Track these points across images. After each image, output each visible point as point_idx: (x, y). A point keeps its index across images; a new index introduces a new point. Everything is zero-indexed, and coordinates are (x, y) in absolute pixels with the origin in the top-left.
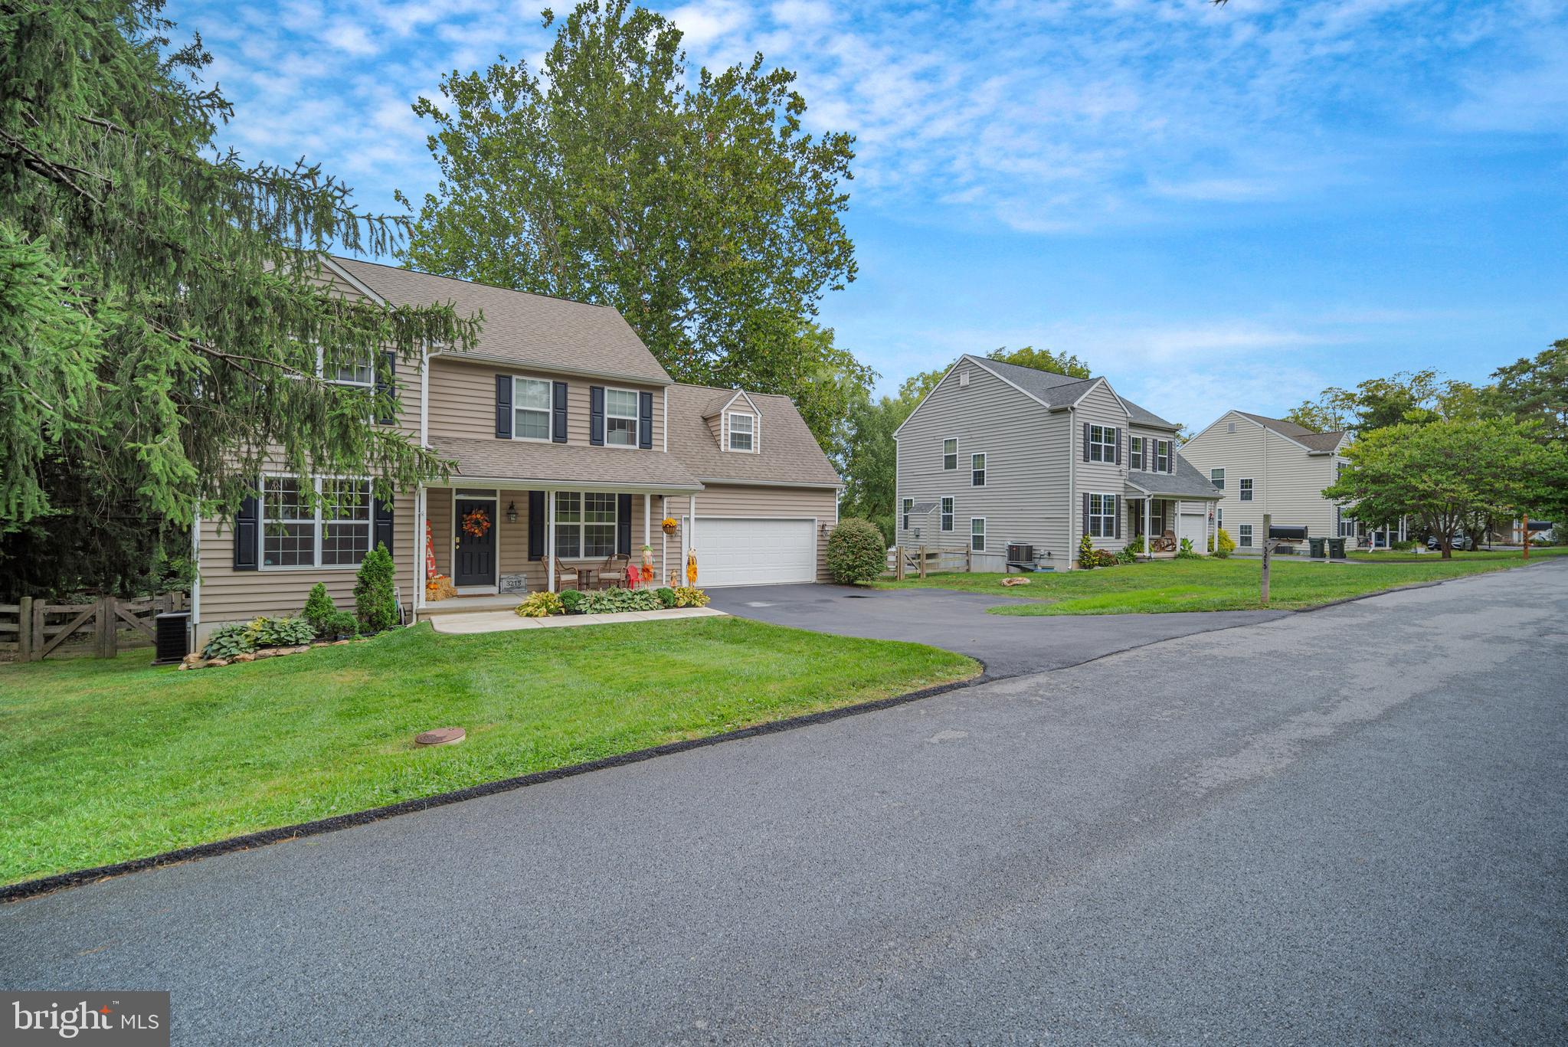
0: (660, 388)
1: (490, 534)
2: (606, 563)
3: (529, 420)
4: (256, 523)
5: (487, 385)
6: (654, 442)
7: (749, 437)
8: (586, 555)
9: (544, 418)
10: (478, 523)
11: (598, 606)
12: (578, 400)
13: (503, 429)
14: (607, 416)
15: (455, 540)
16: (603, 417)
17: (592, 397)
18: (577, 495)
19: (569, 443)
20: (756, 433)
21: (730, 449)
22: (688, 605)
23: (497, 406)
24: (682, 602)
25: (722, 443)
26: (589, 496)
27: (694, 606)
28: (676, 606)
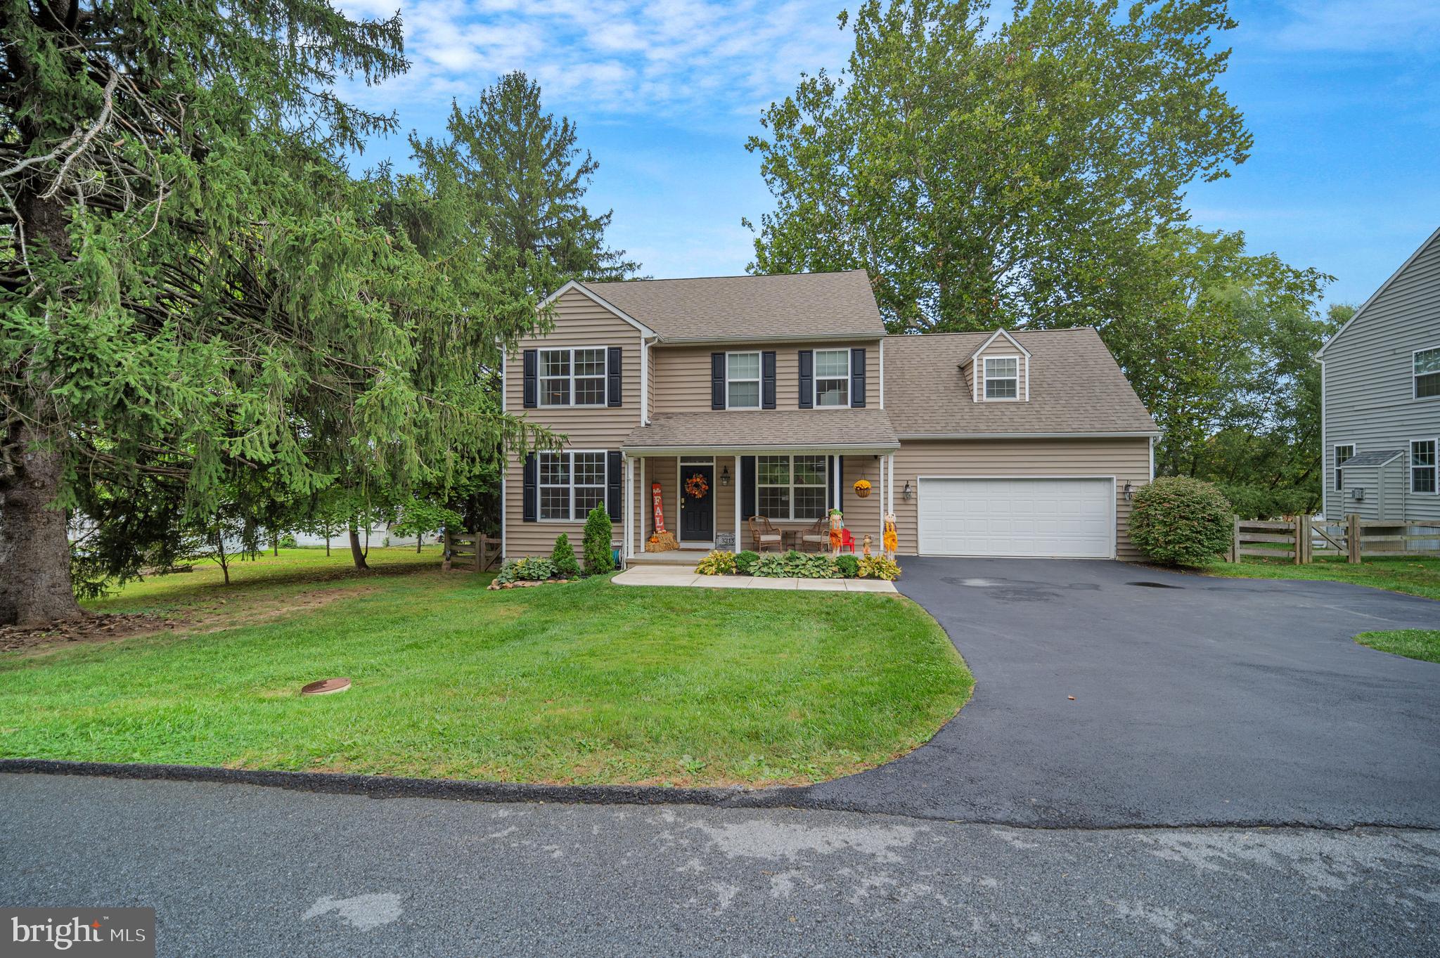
0: (874, 342)
1: (708, 496)
2: (815, 525)
3: (741, 391)
4: (535, 487)
5: (704, 364)
6: (867, 400)
7: (1012, 383)
8: (796, 516)
9: (755, 387)
10: (697, 485)
11: (765, 569)
12: (787, 366)
13: (718, 402)
14: (815, 378)
15: (679, 500)
16: (811, 380)
17: (801, 360)
18: (787, 458)
19: (778, 408)
20: (1023, 378)
21: (985, 399)
22: (871, 576)
23: (713, 381)
24: (863, 572)
25: (975, 393)
26: (797, 459)
27: (879, 578)
28: (856, 576)
